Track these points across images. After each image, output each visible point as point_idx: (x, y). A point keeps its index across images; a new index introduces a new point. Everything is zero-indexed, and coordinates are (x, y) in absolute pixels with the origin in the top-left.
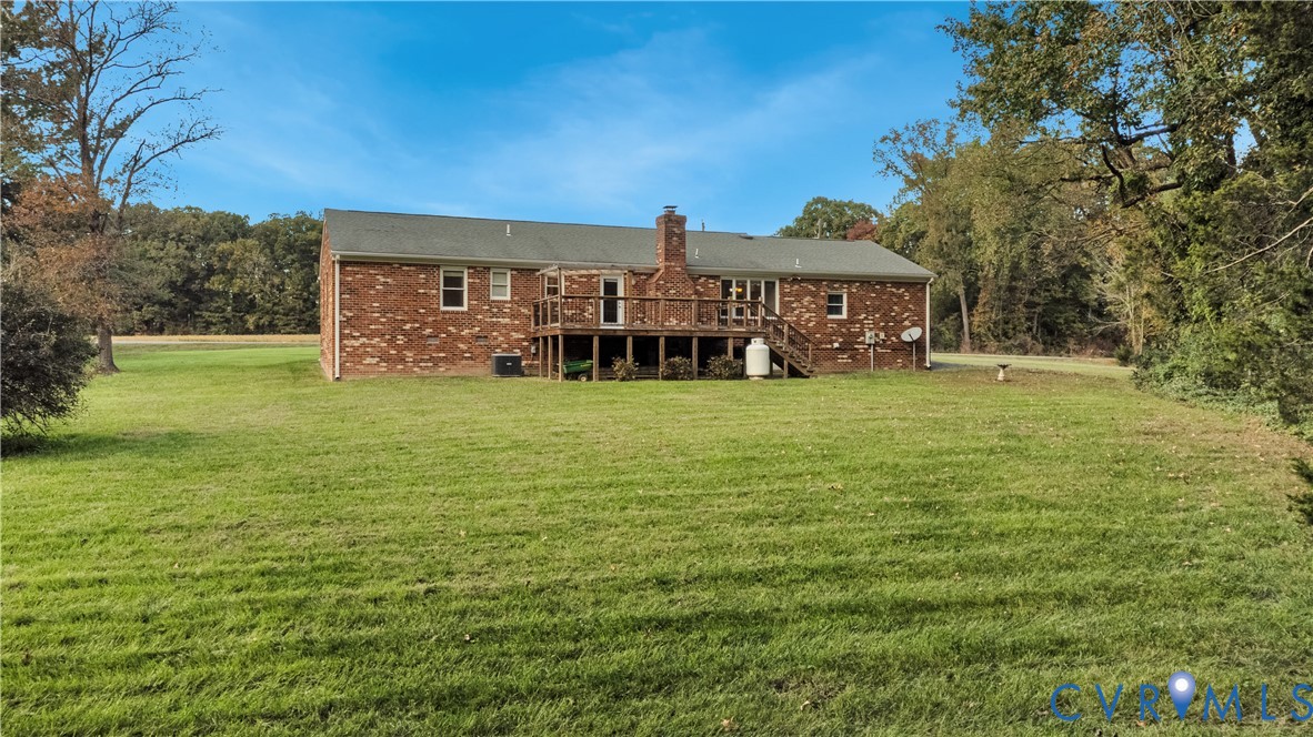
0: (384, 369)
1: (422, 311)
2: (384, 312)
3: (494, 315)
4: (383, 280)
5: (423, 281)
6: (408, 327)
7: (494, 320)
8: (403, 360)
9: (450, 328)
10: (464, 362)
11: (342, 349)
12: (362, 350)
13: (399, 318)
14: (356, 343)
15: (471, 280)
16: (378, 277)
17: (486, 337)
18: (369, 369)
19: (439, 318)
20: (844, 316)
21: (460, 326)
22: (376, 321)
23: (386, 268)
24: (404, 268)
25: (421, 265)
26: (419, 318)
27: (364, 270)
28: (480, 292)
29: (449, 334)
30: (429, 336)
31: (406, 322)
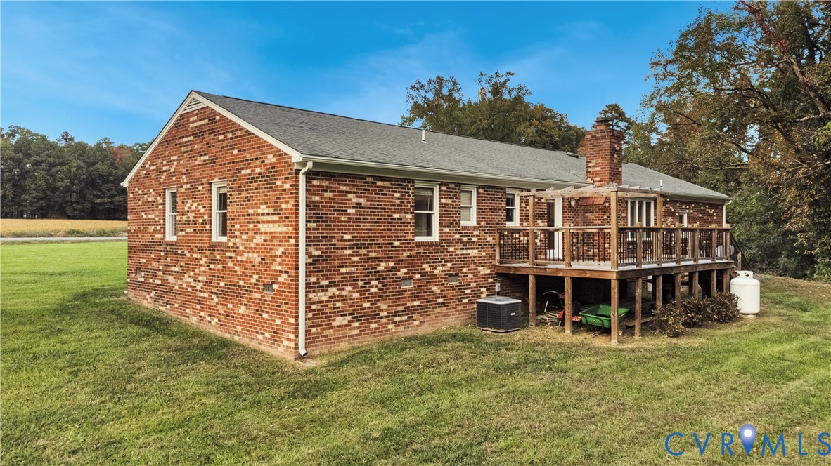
0: (356, 332)
1: (397, 243)
2: (356, 247)
3: (465, 247)
4: (355, 200)
5: (398, 202)
6: (382, 267)
7: (464, 252)
8: (376, 316)
9: (425, 266)
10: (438, 310)
11: (308, 308)
12: (330, 305)
13: (373, 255)
14: (324, 296)
15: (443, 201)
16: (350, 196)
17: (457, 275)
18: (340, 333)
19: (413, 253)
21: (433, 263)
22: (346, 261)
23: (359, 182)
24: (380, 183)
25: (396, 180)
26: (394, 254)
27: (334, 185)
28: (451, 215)
29: (424, 275)
30: (404, 279)
31: (379, 260)
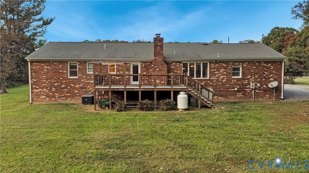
0: (47, 100)
1: (61, 79)
2: (47, 79)
3: (88, 80)
4: (46, 67)
5: (61, 67)
6: (56, 84)
7: (88, 81)
8: (54, 97)
9: (71, 85)
10: (77, 97)
11: (32, 93)
12: (40, 93)
13: (53, 81)
14: (38, 91)
15: (79, 67)
16: (45, 67)
17: (85, 88)
18: (43, 100)
19: (67, 81)
20: (240, 77)
21: (75, 84)
22: (44, 83)
23: (48, 63)
24: (54, 63)
25: (60, 62)
26: (60, 81)
27: (39, 64)
28: (83, 71)
29: (71, 87)
30: (63, 88)
31: (55, 83)
